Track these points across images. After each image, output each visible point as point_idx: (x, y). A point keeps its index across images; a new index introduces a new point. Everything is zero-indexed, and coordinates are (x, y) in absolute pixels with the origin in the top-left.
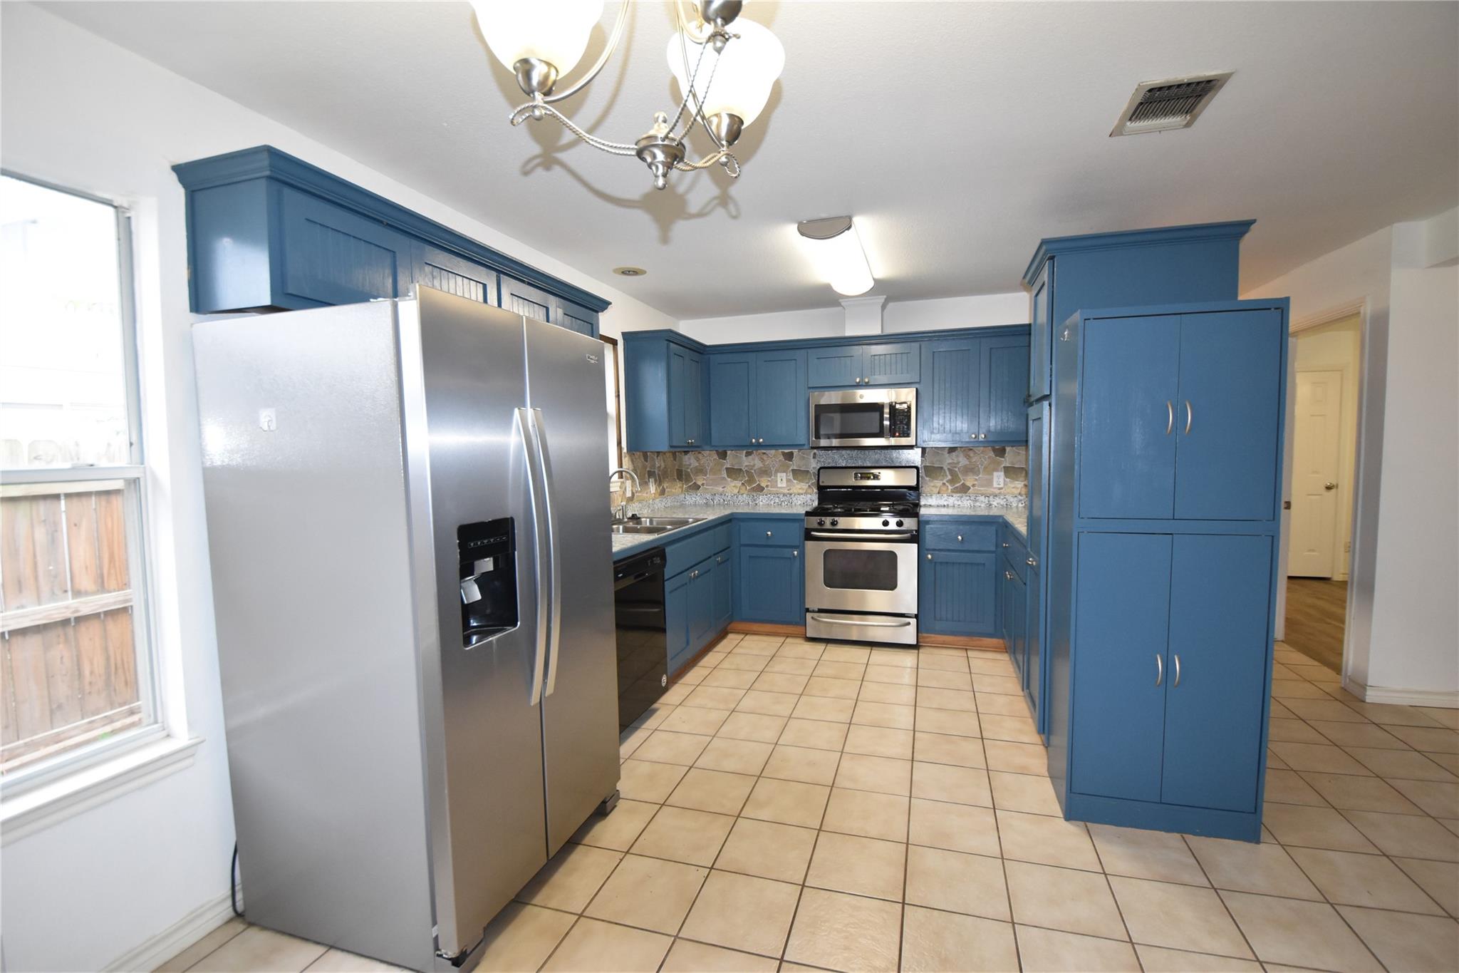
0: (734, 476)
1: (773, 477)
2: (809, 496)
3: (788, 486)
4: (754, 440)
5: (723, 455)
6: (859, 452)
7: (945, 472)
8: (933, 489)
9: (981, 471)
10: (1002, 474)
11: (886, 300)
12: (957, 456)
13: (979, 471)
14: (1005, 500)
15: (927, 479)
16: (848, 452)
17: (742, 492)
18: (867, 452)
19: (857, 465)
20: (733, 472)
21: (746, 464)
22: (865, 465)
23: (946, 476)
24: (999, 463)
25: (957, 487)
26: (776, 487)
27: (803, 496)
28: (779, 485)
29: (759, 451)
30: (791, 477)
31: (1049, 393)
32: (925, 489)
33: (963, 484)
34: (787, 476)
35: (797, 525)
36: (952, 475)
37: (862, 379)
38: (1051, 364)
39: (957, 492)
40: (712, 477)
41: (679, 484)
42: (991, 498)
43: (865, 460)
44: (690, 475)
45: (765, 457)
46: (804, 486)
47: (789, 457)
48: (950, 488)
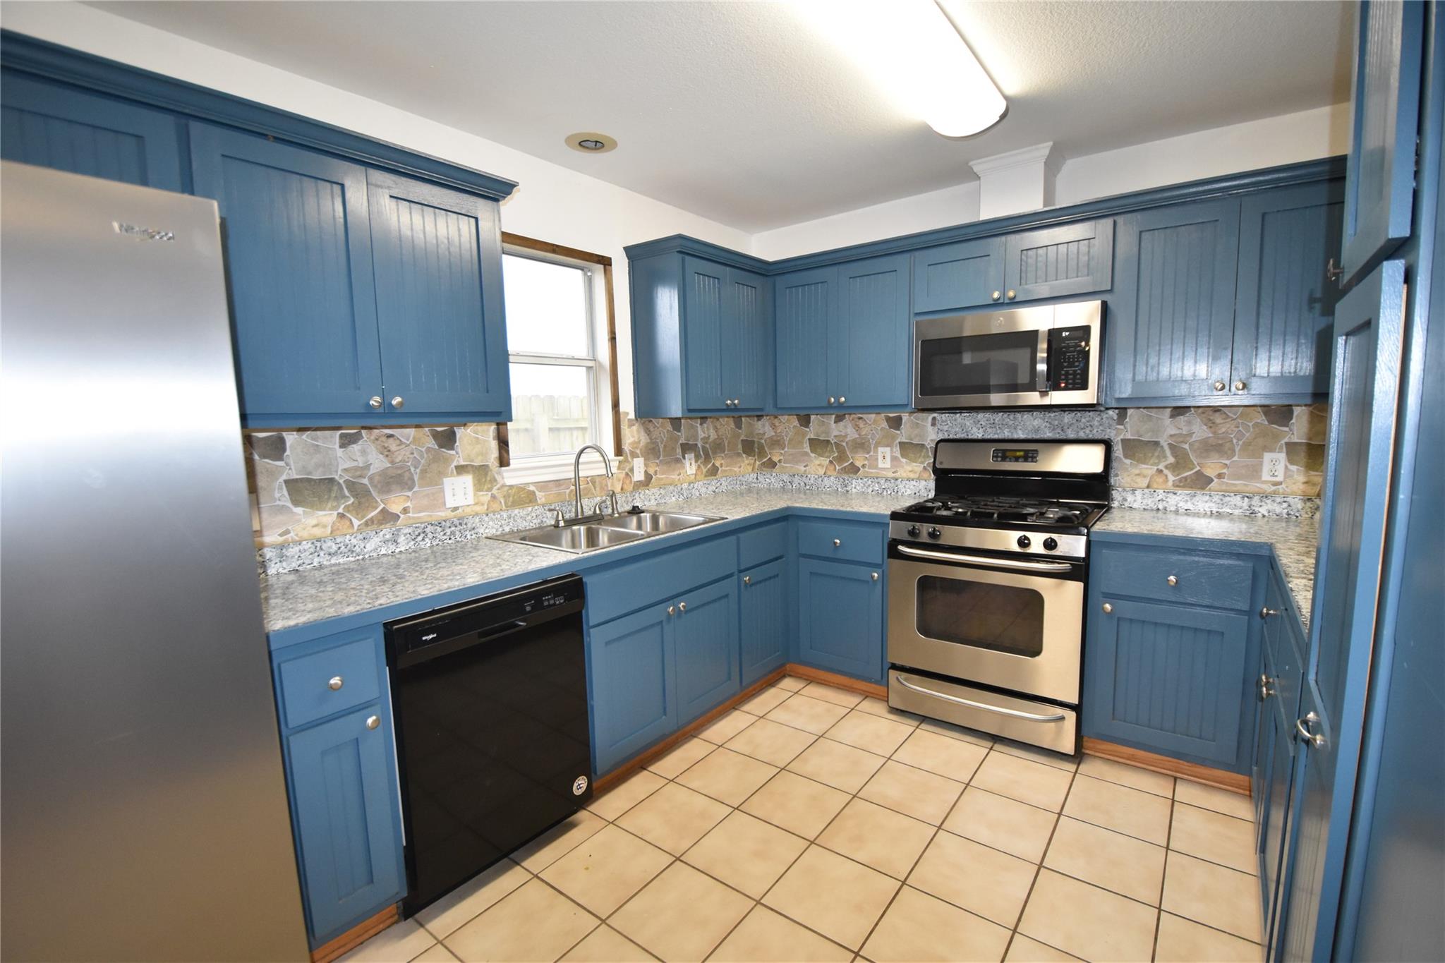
0: (819, 450)
1: (872, 453)
2: (923, 483)
3: (892, 466)
4: (833, 400)
5: (805, 421)
6: (1006, 415)
7: (1164, 451)
8: (1139, 479)
9: (1237, 449)
10: (1282, 457)
11: (1053, 150)
12: (1189, 423)
13: (1234, 451)
14: (1285, 505)
15: (1128, 461)
16: (988, 415)
17: (829, 473)
18: (1019, 415)
19: (1001, 436)
20: (819, 445)
21: (836, 433)
22: (1015, 436)
23: (1165, 457)
24: (1276, 437)
25: (1186, 478)
26: (876, 467)
27: (914, 483)
28: (881, 465)
29: (853, 416)
30: (898, 454)
31: (1407, 233)
32: (1119, 479)
33: (1199, 473)
34: (892, 452)
35: (879, 531)
36: (1175, 457)
37: (1004, 293)
38: (1420, 130)
39: (1184, 487)
40: (792, 451)
41: (750, 460)
42: (1256, 501)
43: (1015, 428)
44: (764, 449)
45: (861, 424)
46: (917, 467)
47: (896, 423)
48: (1171, 478)
